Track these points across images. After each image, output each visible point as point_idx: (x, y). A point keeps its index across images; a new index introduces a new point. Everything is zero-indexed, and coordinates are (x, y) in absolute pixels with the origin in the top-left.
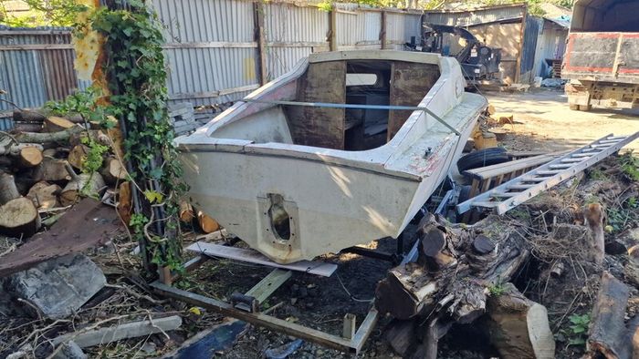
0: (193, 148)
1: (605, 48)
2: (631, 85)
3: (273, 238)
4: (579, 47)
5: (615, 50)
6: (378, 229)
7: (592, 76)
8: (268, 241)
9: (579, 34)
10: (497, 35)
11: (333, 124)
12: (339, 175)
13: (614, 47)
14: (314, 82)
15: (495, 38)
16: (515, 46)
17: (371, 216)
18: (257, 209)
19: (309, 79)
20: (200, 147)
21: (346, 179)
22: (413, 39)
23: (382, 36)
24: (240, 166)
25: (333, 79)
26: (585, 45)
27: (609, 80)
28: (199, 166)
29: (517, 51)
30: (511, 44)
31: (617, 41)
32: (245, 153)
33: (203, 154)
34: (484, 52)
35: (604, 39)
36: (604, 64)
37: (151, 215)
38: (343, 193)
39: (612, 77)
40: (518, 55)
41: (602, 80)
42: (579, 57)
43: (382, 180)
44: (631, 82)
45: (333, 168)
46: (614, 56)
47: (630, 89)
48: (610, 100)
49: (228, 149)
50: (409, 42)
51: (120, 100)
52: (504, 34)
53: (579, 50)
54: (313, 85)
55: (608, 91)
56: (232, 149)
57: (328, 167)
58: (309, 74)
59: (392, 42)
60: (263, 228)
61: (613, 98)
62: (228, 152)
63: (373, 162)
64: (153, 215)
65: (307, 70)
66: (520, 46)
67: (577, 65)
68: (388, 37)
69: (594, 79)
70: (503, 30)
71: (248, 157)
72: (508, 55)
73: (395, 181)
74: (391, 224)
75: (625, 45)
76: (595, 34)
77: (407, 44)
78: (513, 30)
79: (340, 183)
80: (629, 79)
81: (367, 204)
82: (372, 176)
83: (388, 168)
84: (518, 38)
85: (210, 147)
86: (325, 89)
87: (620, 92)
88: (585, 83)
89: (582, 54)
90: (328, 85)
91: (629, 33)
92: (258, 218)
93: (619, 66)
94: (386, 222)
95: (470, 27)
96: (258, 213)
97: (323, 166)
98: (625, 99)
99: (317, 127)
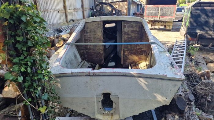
0: (57, 76)
1: (156, 10)
2: (163, 21)
3: (103, 111)
4: (148, 10)
5: (159, 11)
6: (160, 102)
7: (153, 19)
8: (100, 113)
9: (148, 6)
10: (119, 5)
11: (98, 47)
12: (142, 81)
13: (158, 10)
14: (88, 31)
15: (119, 7)
16: (125, 9)
17: (157, 97)
18: (95, 101)
19: (86, 29)
20: (61, 75)
21: (146, 83)
22: (93, 7)
23: (82, 6)
24: (86, 82)
25: (97, 29)
26: (150, 9)
27: (157, 20)
28: (61, 84)
29: (126, 11)
30: (124, 8)
31: (159, 8)
32: (90, 76)
33: (64, 78)
34: (117, 11)
35: (155, 7)
36: (156, 15)
37: (40, 118)
38: (144, 89)
39: (158, 19)
40: (127, 12)
41: (155, 20)
42: (149, 13)
43: (164, 81)
44: (163, 20)
45: (139, 78)
46: (159, 12)
47: (163, 22)
48: (158, 26)
49: (79, 74)
50: (91, 8)
51: (20, 60)
52: (122, 5)
53: (148, 11)
54: (88, 32)
55: (157, 23)
56: (82, 74)
57: (136, 78)
58: (86, 27)
59: (86, 8)
60: (98, 108)
61: (159, 25)
62: (80, 76)
63: (160, 74)
64: (41, 117)
65: (85, 26)
66: (127, 9)
67: (148, 16)
68: (85, 7)
69: (153, 20)
70: (121, 4)
71: (91, 77)
72: (124, 12)
73: (171, 82)
74: (167, 100)
75: (161, 9)
76: (153, 5)
77: (91, 9)
78: (124, 4)
79: (143, 85)
80: (163, 19)
81: (156, 92)
82: (159, 81)
83: (168, 76)
84: (126, 7)
85: (68, 75)
86: (94, 33)
87: (160, 23)
88: (150, 21)
89: (149, 12)
90: (95, 31)
91: (162, 5)
92: (96, 104)
93: (160, 15)
94: (165, 99)
95: (111, 3)
96: (96, 102)
97: (134, 78)
98: (162, 26)
99: (91, 49)
